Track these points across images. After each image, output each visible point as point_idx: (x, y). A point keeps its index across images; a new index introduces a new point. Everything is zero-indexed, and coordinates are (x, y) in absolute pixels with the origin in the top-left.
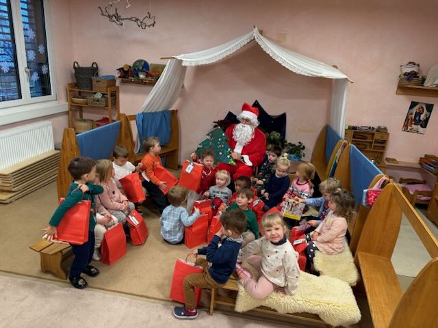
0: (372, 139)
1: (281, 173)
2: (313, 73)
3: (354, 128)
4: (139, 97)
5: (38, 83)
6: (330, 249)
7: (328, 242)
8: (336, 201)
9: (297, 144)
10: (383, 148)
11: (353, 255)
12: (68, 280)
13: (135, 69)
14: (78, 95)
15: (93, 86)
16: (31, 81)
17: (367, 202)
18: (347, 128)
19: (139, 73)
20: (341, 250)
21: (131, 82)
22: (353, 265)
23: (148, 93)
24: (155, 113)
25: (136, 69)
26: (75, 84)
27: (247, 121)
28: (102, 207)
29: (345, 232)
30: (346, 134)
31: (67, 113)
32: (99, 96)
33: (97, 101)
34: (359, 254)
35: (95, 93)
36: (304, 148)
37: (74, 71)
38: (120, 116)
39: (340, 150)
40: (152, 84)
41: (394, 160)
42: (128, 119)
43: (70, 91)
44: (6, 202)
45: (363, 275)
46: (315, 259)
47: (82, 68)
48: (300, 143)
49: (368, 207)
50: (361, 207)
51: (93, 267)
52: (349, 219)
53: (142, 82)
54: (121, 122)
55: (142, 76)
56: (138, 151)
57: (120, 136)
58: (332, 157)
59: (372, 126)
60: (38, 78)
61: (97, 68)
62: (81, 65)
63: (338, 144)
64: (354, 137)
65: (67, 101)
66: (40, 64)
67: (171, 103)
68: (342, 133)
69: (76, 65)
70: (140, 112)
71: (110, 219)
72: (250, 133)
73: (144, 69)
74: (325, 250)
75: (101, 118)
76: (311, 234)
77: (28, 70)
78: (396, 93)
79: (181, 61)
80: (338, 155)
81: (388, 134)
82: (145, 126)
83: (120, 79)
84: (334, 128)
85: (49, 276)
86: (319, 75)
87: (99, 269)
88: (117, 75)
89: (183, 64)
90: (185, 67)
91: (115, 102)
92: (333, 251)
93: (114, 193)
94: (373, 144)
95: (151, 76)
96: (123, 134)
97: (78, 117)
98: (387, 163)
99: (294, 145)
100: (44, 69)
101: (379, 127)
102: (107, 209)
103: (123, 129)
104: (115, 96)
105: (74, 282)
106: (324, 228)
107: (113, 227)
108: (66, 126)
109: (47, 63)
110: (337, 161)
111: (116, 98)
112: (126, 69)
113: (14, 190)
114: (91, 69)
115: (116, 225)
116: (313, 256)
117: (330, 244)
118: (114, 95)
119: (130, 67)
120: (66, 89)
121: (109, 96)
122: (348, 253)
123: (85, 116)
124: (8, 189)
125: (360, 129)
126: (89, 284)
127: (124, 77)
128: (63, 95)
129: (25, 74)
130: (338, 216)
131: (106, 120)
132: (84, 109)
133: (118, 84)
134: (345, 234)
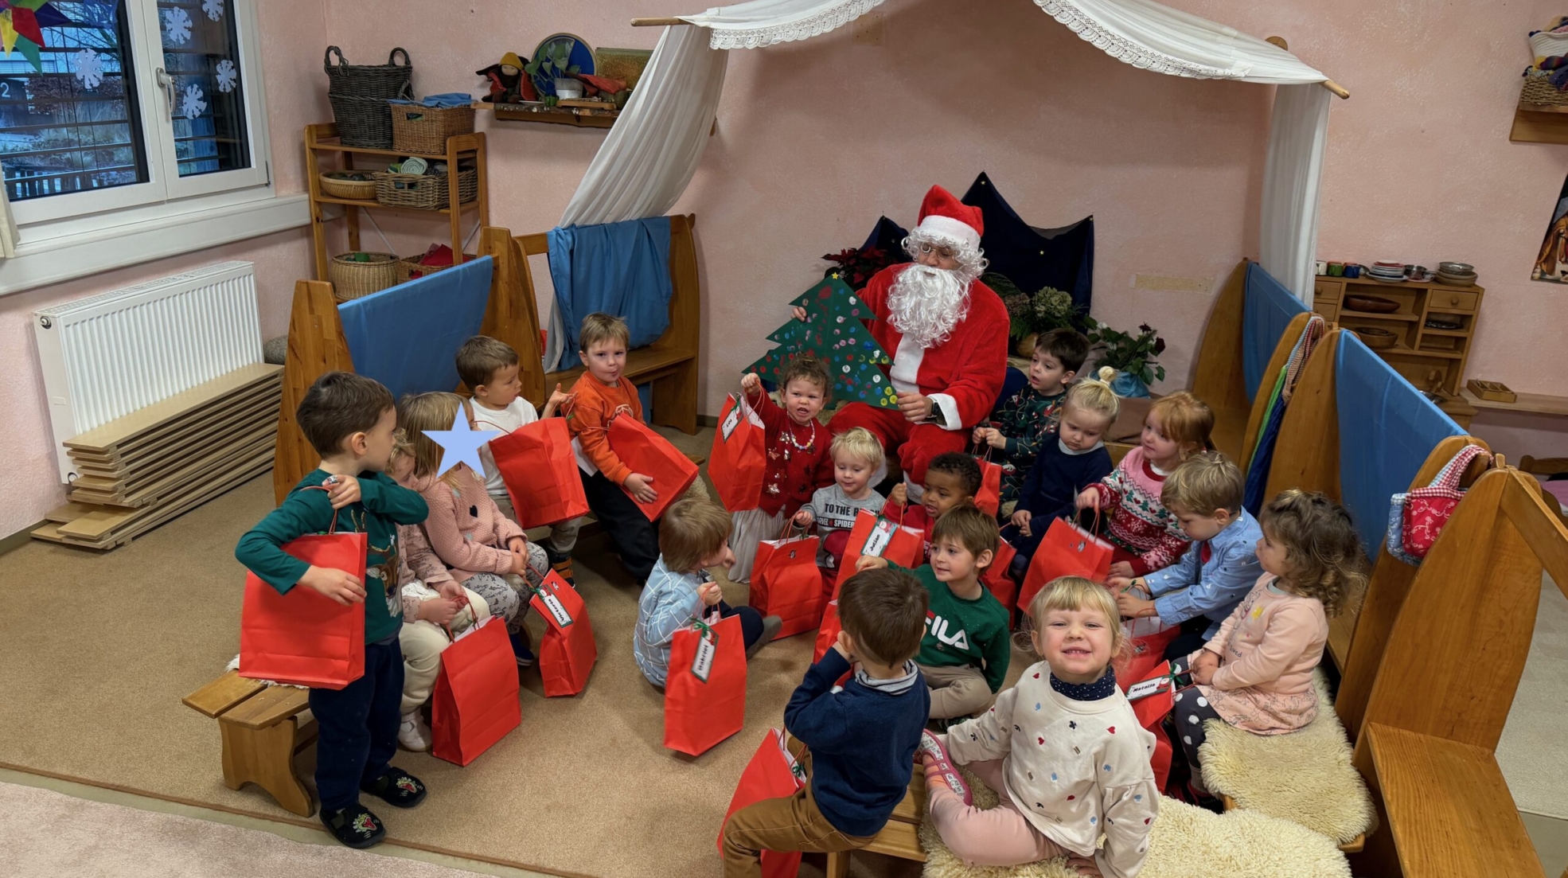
0: (1418, 310)
1: (1078, 435)
2: (1193, 65)
3: (1349, 271)
4: (556, 172)
5: (202, 124)
6: (1263, 716)
7: (1254, 689)
8: (1286, 537)
9: (1136, 334)
10: (1460, 343)
11: (1351, 738)
12: (316, 818)
13: (541, 70)
14: (341, 168)
15: (396, 131)
16: (177, 117)
17: (1406, 538)
18: (1322, 270)
19: (558, 82)
20: (1303, 720)
21: (527, 117)
22: (1350, 774)
23: (588, 155)
24: (615, 225)
25: (547, 66)
26: (332, 125)
27: (944, 254)
28: (433, 560)
29: (1321, 650)
30: (1317, 293)
31: (305, 231)
32: (415, 168)
33: (411, 186)
34: (1373, 732)
35: (402, 159)
36: (1160, 346)
37: (326, 81)
38: (491, 237)
39: (1296, 353)
40: (604, 121)
41: (1500, 389)
42: (520, 248)
43: (314, 150)
44: (100, 545)
45: (1392, 810)
46: (1205, 749)
47: (353, 69)
48: (1145, 328)
49: (1409, 560)
50: (1381, 562)
51: (404, 774)
52: (1333, 601)
53: (566, 118)
54: (496, 259)
55: (566, 94)
56: (554, 366)
57: (494, 309)
58: (1267, 378)
59: (1416, 263)
60: (203, 106)
61: (408, 69)
62: (355, 58)
63: (1289, 328)
64: (1347, 304)
65: (306, 190)
66: (210, 59)
67: (670, 191)
68: (1303, 289)
69: (335, 61)
70: (563, 221)
71: (462, 601)
72: (955, 299)
73: (575, 70)
74: (1243, 718)
75: (425, 251)
76: (1191, 658)
77: (168, 79)
78: (1512, 139)
79: (707, 33)
80: (1289, 369)
81: (1479, 292)
82: (580, 277)
83: (491, 106)
84: (1275, 272)
85: (249, 803)
86: (1220, 72)
87: (426, 779)
88: (478, 90)
89: (717, 44)
90: (722, 54)
91: (474, 190)
92: (1274, 723)
93: (474, 512)
94: (1422, 330)
95: (598, 92)
96: (503, 305)
97: (345, 247)
98: (1473, 401)
99: (1123, 337)
100: (224, 76)
101: (1444, 268)
102: (449, 567)
103: (503, 288)
104: (474, 167)
105: (339, 823)
106: (1240, 637)
107: (469, 631)
108: (302, 273)
109: (233, 55)
110: (1286, 392)
111: (475, 179)
112: (510, 71)
113: (127, 502)
114: (388, 74)
115: (482, 624)
116: (1201, 738)
117: (1260, 697)
118: (470, 165)
119: (524, 61)
120: (302, 145)
121: (451, 169)
122: (1329, 731)
123: (371, 241)
124: (107, 499)
125: (1371, 274)
126: (391, 834)
127: (503, 99)
128: (290, 167)
129: (158, 92)
130: (1293, 593)
131: (441, 256)
132: (364, 217)
133: (481, 124)
134: (1317, 659)
